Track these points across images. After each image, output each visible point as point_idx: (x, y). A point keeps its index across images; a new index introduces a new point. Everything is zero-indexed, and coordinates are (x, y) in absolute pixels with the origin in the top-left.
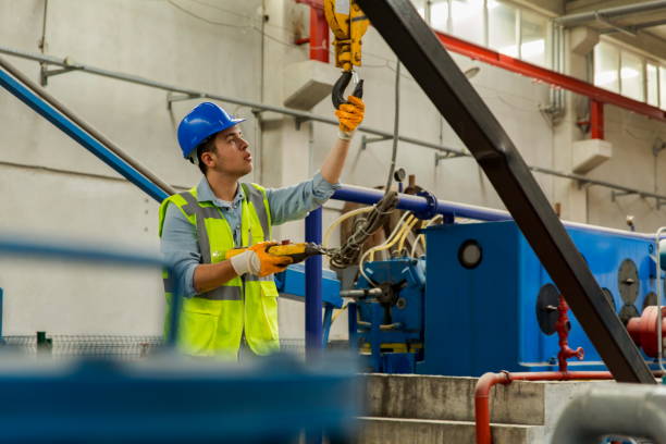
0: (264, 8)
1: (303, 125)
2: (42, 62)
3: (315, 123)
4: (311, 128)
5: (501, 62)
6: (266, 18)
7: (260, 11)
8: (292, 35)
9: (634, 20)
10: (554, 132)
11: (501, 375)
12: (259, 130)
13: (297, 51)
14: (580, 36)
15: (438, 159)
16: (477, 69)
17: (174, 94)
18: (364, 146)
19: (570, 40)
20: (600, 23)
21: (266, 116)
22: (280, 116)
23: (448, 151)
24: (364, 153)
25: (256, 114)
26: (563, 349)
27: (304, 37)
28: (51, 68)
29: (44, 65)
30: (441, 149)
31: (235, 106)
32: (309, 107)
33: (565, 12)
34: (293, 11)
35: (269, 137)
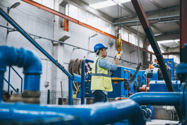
0: (54, 19)
1: (62, 45)
2: (8, 28)
3: (65, 45)
4: (64, 46)
5: (102, 33)
6: (54, 21)
7: (53, 19)
8: (60, 25)
9: (129, 25)
10: (111, 48)
11: (119, 98)
12: (52, 46)
13: (61, 29)
14: (117, 28)
15: (88, 53)
16: (97, 34)
17: (35, 37)
18: (74, 50)
19: (115, 28)
20: (122, 25)
21: (54, 43)
22: (57, 43)
23: (91, 52)
24: (74, 51)
25: (52, 42)
26: (129, 93)
27: (63, 26)
28: (10, 30)
29: (8, 29)
30: (89, 51)
31: (48, 40)
32: (63, 41)
33: (114, 22)
34: (60, 20)
35: (55, 47)
